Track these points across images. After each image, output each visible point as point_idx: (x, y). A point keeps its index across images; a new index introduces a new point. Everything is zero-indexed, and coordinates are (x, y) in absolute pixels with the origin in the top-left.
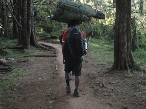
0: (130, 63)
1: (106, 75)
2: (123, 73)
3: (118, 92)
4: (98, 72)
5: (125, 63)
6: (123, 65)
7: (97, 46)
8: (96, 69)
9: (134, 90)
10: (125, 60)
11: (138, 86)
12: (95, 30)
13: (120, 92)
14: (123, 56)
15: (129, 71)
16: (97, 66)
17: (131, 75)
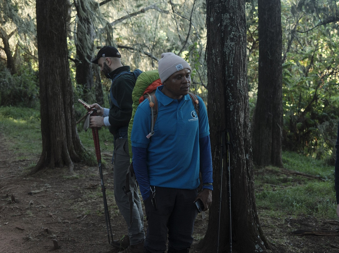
0: (74, 151)
1: (25, 180)
2: (59, 173)
3: (42, 207)
4: (11, 176)
5: (63, 153)
6: (60, 157)
7: (22, 122)
8: (9, 170)
9: (71, 201)
10: (63, 147)
11: (83, 193)
12: (21, 88)
13: (44, 206)
14: (58, 139)
15: (72, 168)
16: (12, 164)
17: (75, 175)
